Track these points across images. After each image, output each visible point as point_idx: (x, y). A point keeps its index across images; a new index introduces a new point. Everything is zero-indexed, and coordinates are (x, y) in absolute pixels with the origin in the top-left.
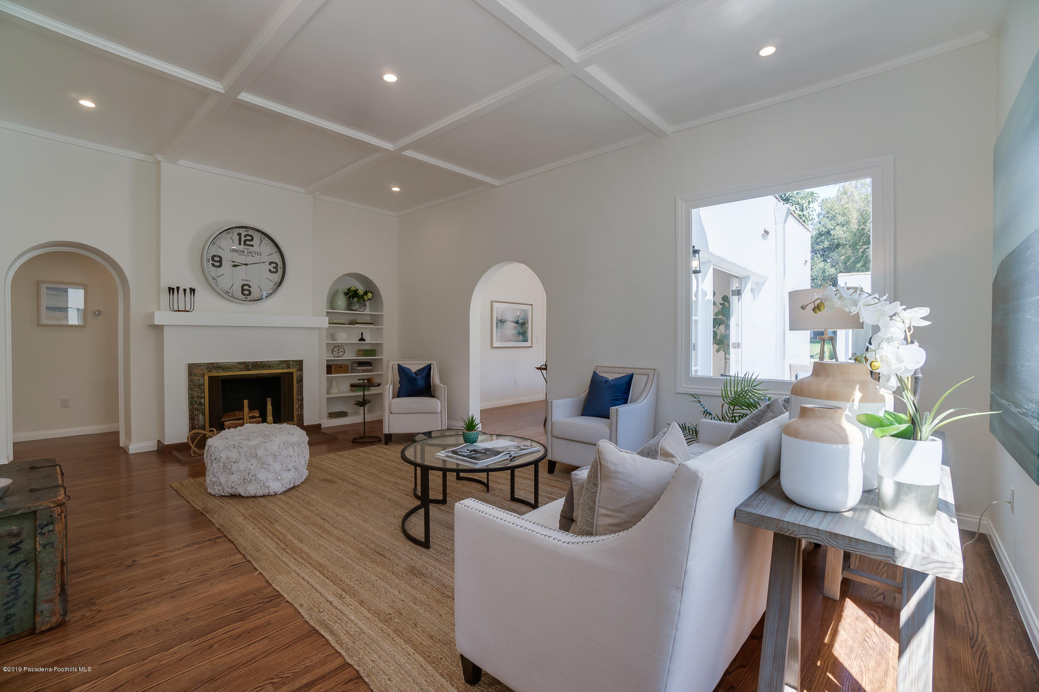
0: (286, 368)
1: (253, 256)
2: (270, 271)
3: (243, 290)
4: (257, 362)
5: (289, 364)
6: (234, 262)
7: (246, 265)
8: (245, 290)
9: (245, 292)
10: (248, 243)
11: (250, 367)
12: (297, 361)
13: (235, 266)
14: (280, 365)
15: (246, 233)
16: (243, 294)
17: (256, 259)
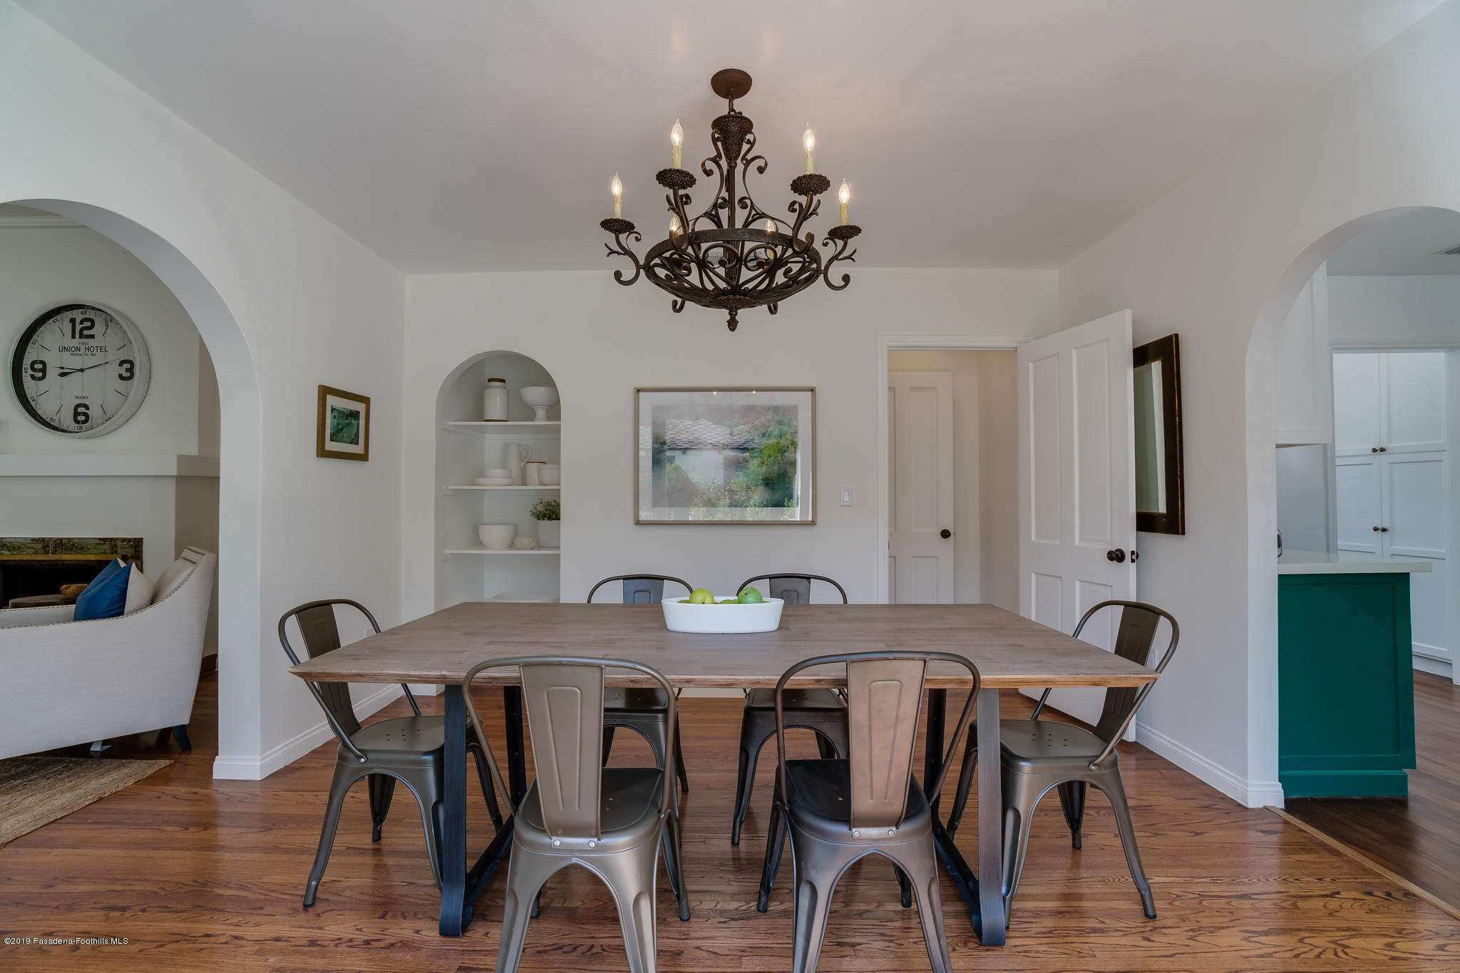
0: (109, 552)
1: (95, 355)
2: (121, 377)
3: (76, 414)
4: (61, 539)
5: (116, 546)
6: (62, 368)
7: (82, 370)
8: (79, 414)
9: (79, 418)
10: (86, 332)
11: (51, 548)
12: (129, 540)
13: (62, 375)
14: (100, 547)
15: (82, 317)
16: (76, 421)
17: (99, 358)
